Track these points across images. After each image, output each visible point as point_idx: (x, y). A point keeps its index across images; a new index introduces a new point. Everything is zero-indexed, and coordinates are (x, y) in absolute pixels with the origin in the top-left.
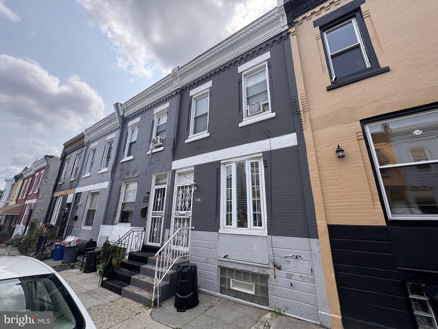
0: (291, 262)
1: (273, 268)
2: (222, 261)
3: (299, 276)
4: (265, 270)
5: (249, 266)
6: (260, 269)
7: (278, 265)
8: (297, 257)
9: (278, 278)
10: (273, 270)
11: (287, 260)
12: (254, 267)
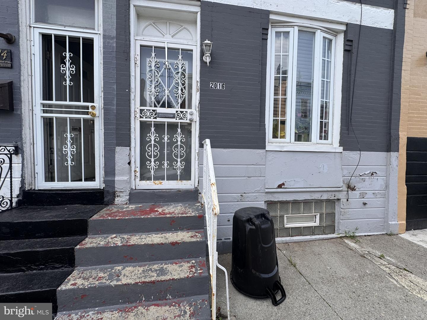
0: (366, 180)
1: (347, 190)
2: (272, 194)
3: (372, 193)
4: (337, 194)
5: (315, 193)
6: (331, 193)
7: (352, 186)
8: (372, 174)
9: (351, 200)
10: (346, 192)
11: (362, 179)
12: (322, 193)
